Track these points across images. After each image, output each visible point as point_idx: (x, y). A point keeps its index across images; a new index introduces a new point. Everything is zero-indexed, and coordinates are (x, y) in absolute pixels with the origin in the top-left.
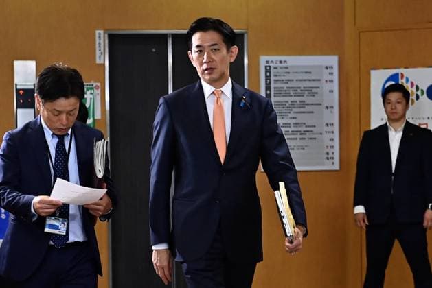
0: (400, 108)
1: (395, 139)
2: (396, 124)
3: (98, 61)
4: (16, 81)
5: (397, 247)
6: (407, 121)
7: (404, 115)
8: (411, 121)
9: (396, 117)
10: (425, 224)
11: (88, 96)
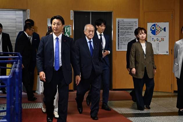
3: (71, 19)
11: (68, 29)
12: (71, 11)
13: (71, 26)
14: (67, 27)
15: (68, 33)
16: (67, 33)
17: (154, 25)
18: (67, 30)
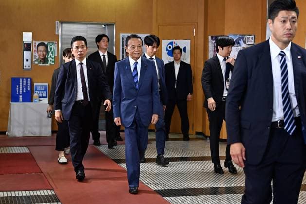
0: (179, 55)
1: (177, 67)
2: (178, 62)
3: (57, 33)
4: (24, 40)
5: (176, 108)
6: (181, 61)
7: (180, 58)
8: (182, 61)
9: (178, 59)
10: (187, 99)
11: (52, 47)
12: (57, 22)
13: (56, 44)
14: (51, 44)
15: (52, 53)
16: (50, 52)
17: (171, 43)
18: (51, 49)
